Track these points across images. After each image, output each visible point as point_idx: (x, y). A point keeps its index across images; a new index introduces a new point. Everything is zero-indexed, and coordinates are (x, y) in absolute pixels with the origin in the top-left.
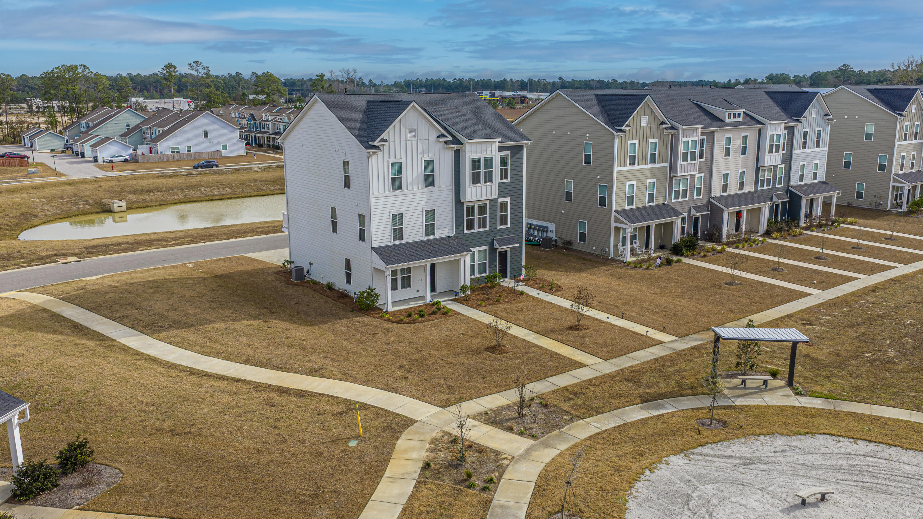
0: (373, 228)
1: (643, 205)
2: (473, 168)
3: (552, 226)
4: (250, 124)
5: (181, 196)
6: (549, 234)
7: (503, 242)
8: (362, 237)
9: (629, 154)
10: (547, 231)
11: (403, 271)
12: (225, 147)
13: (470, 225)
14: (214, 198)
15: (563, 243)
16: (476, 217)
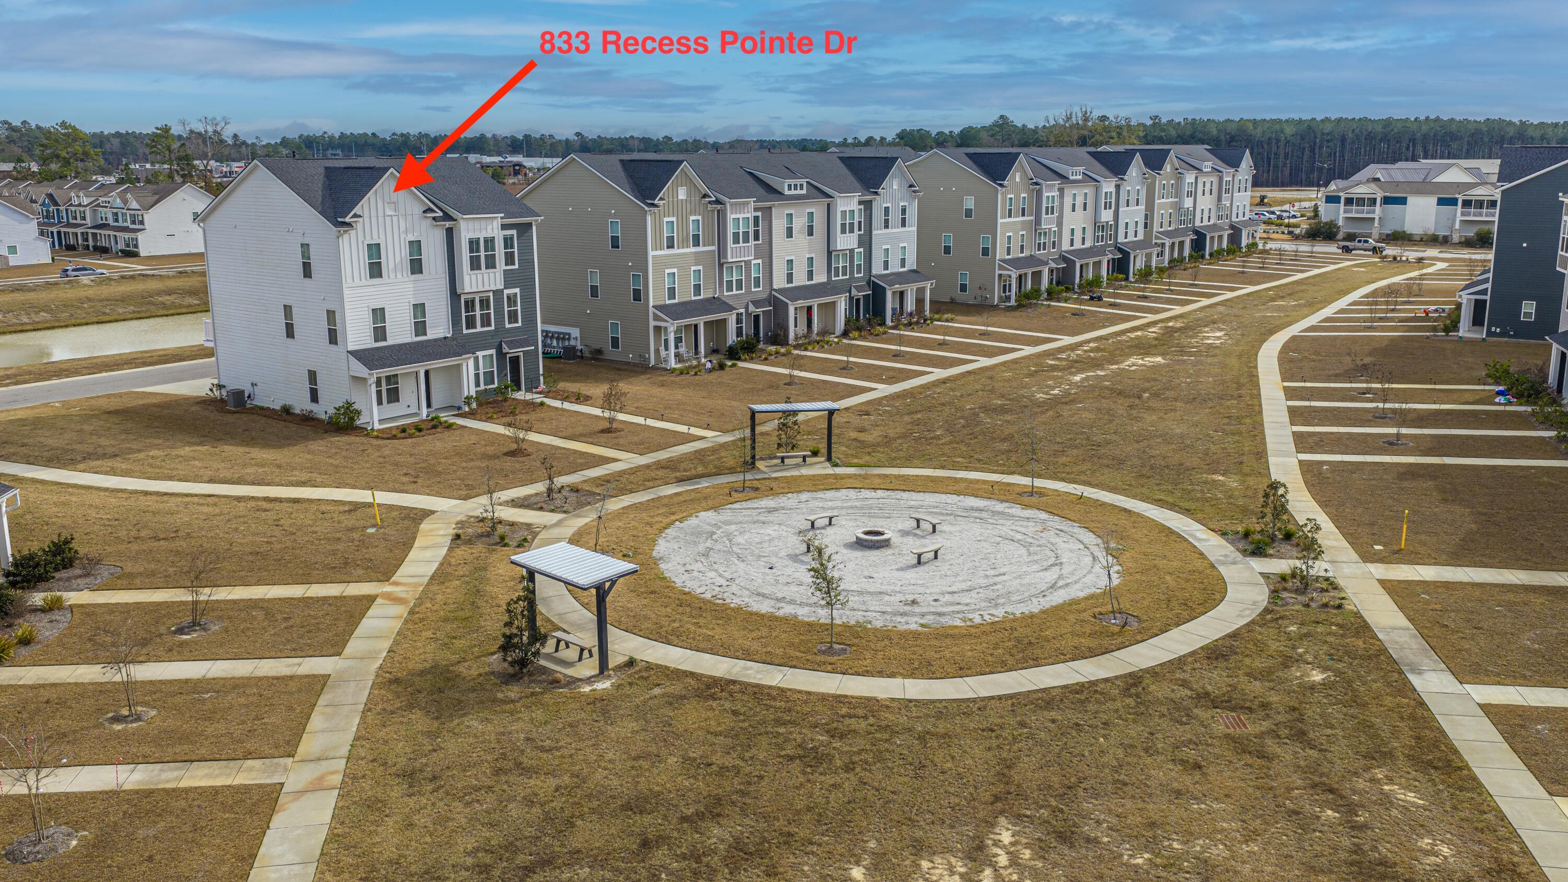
0: (348, 326)
1: (688, 299)
2: (471, 251)
3: (575, 332)
4: (48, 211)
6: (573, 343)
7: (512, 345)
8: (333, 338)
9: (665, 235)
10: (569, 339)
11: (388, 378)
12: (13, 249)
13: (471, 323)
15: (591, 353)
16: (478, 313)
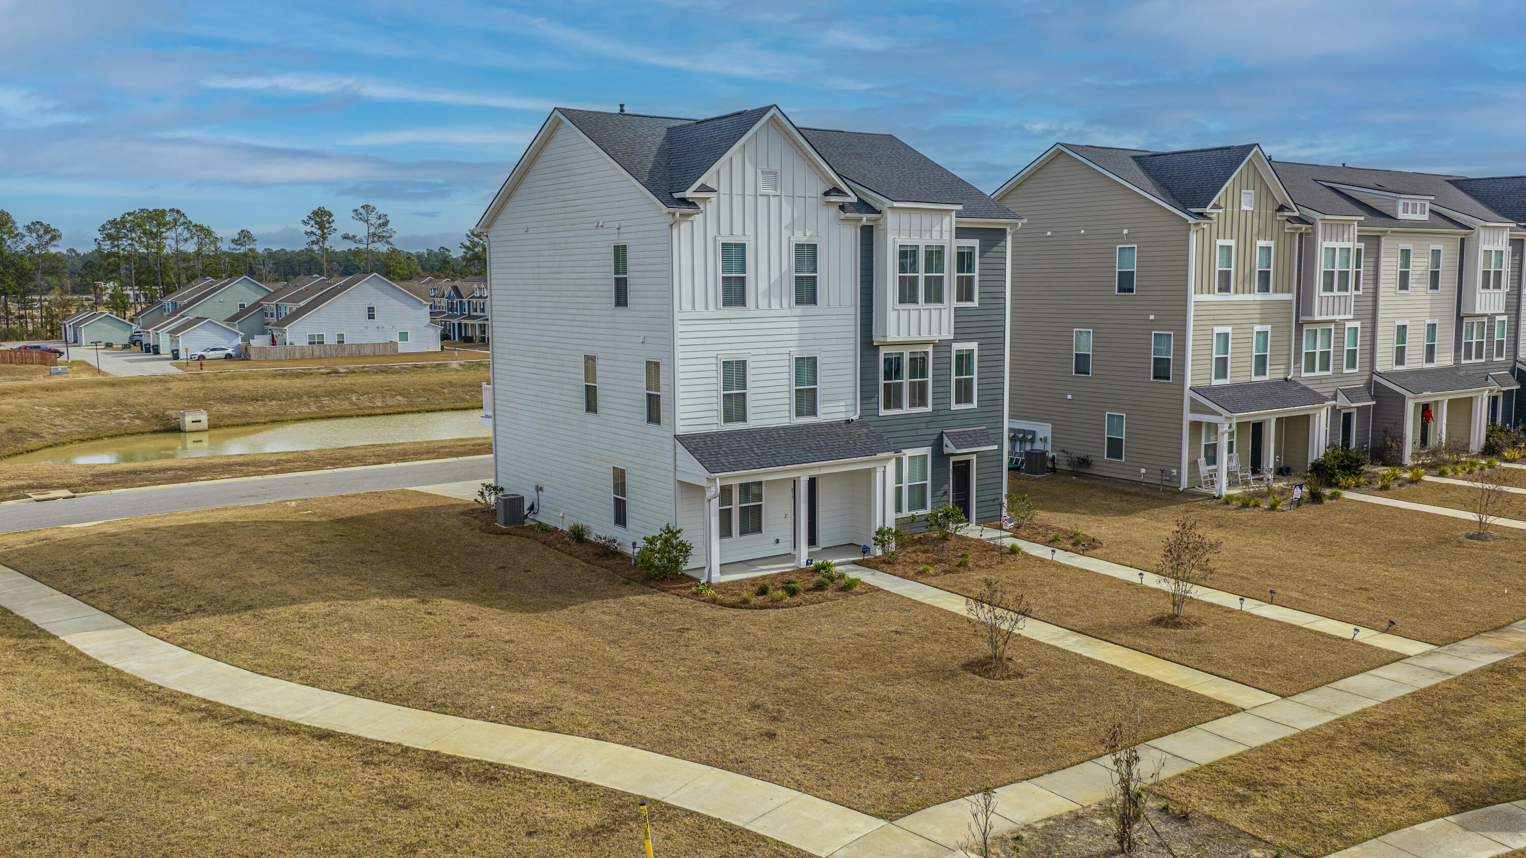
0: (679, 389)
1: (1247, 379)
2: (902, 268)
3: (1044, 430)
4: (452, 303)
5: (314, 408)
6: (1039, 446)
7: (961, 440)
8: (654, 411)
9: (1218, 269)
10: (1032, 441)
11: (745, 488)
12: (404, 336)
13: (893, 398)
14: (374, 412)
15: (1071, 463)
16: (906, 380)
